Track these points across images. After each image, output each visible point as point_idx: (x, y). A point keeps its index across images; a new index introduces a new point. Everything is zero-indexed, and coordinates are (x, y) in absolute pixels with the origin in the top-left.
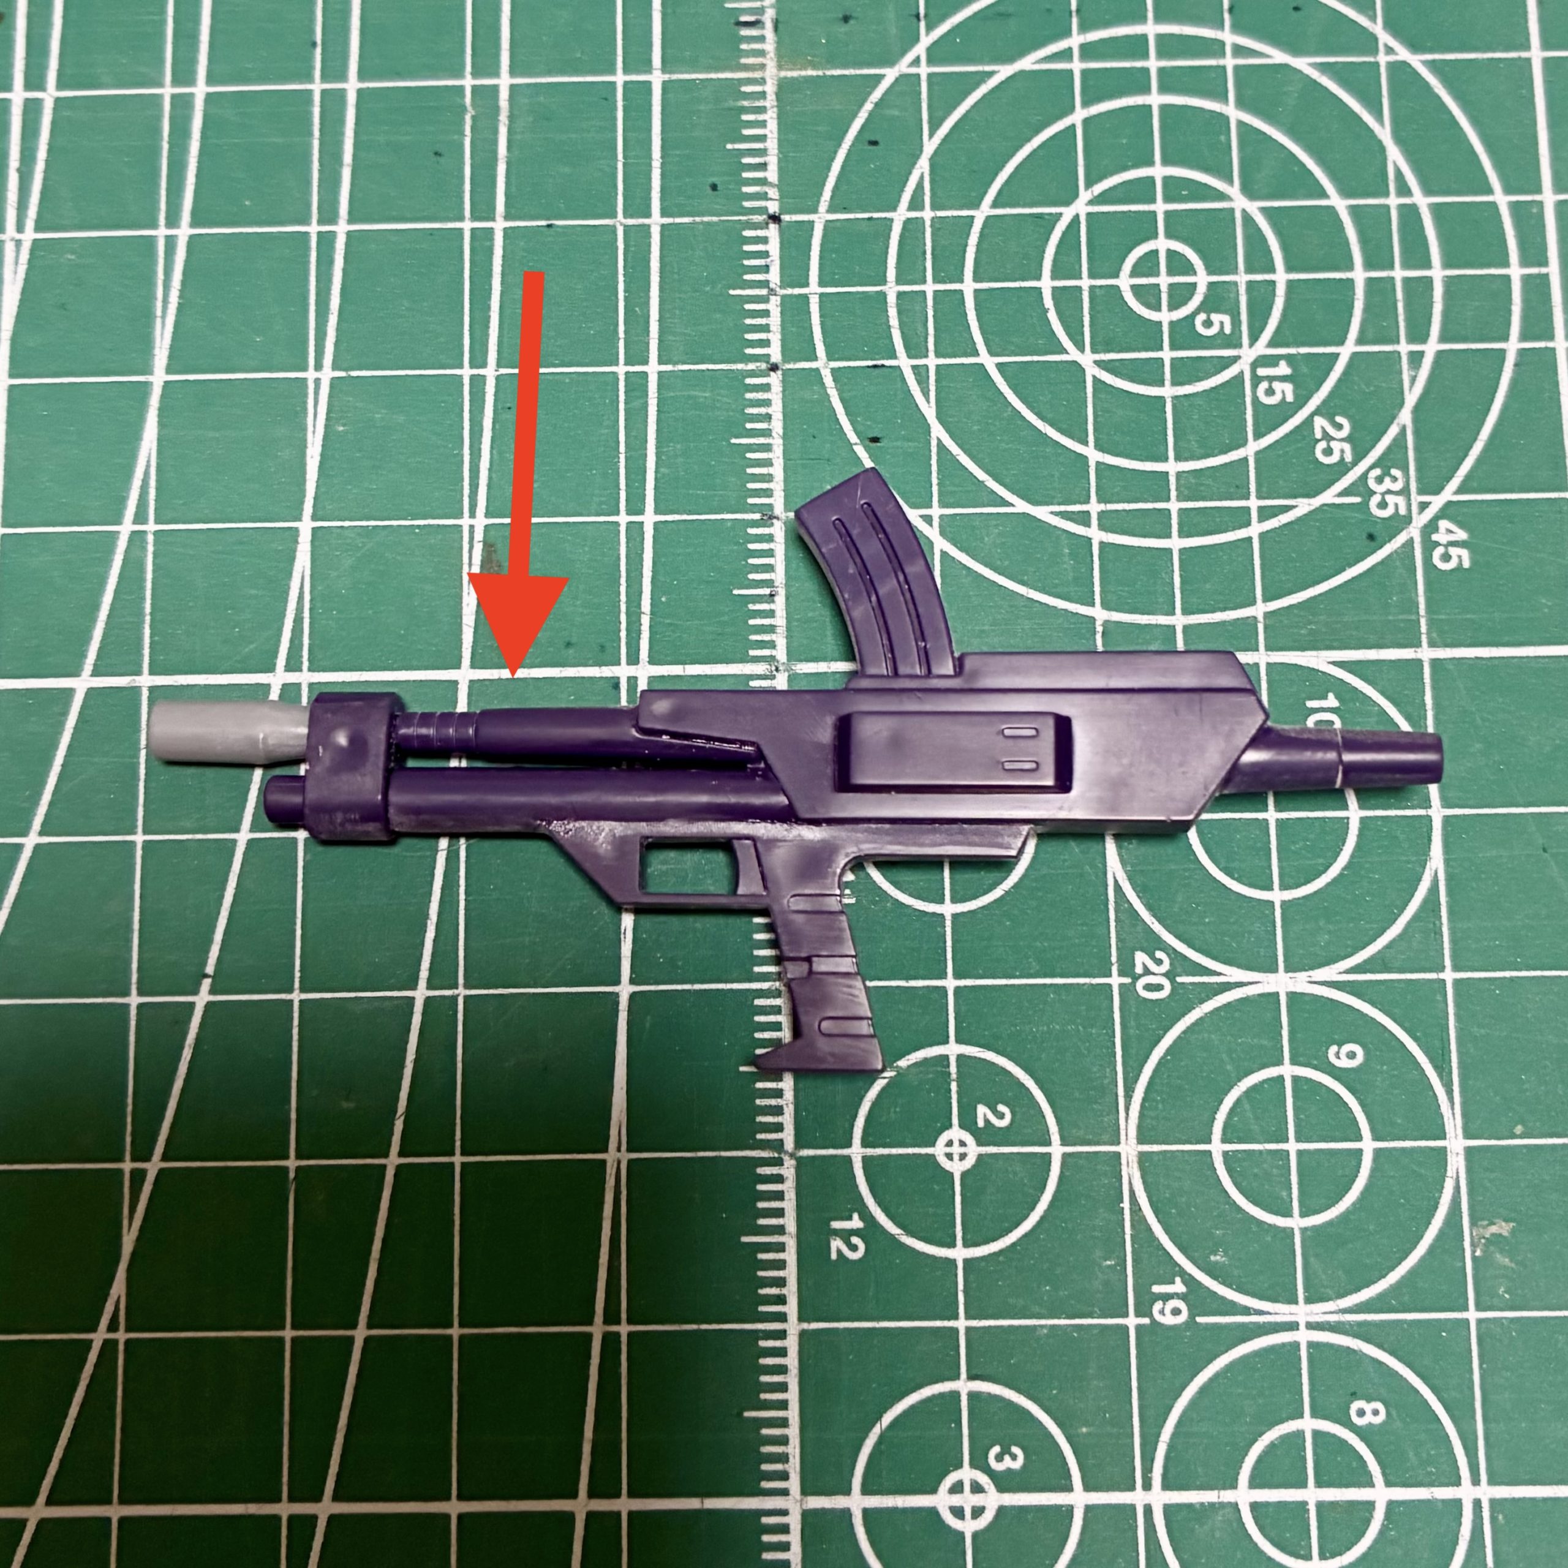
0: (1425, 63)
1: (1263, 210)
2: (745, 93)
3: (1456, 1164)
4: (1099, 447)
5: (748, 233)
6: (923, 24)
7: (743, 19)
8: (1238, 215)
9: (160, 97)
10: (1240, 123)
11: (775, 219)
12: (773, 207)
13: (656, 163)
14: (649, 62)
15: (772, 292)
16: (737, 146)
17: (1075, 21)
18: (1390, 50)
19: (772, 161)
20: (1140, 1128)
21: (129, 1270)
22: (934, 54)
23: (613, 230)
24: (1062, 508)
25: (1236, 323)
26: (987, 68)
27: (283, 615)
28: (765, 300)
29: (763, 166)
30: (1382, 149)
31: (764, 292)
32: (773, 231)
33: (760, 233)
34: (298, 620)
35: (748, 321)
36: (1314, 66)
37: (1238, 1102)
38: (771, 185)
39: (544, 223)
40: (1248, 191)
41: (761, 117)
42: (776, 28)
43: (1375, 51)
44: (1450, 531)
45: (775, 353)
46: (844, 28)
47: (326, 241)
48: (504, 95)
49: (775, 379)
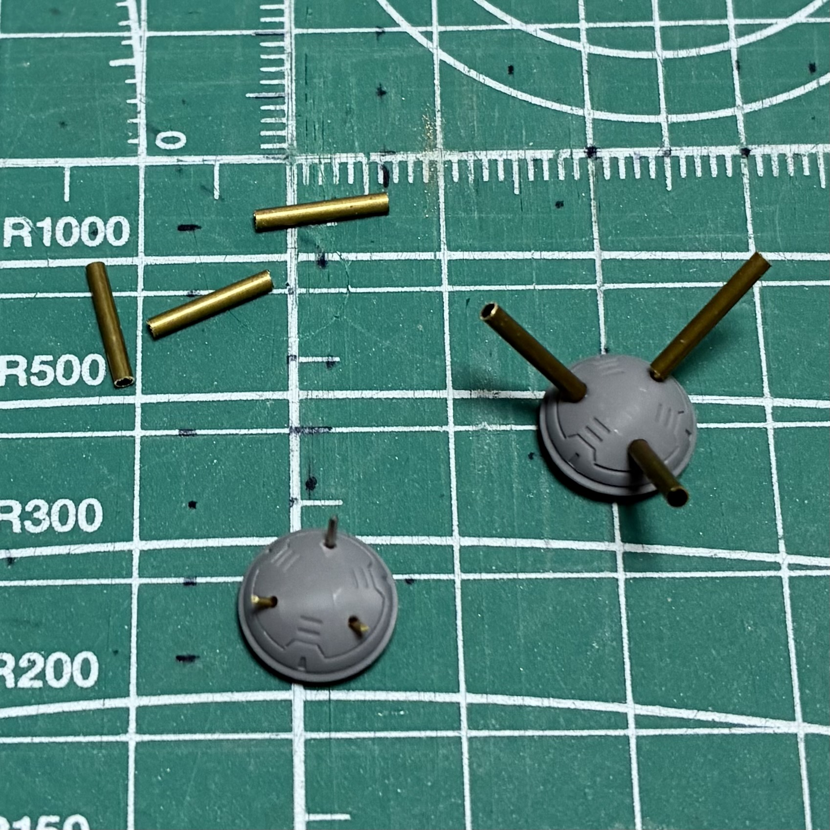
2: (460, 178)
5: (607, 174)
6: (389, 29)
7: (381, 180)
11: (591, 152)
12: (580, 154)
15: (668, 154)
16: (516, 185)
19: (530, 155)
22: (419, 20)
23: (607, 293)
28: (676, 161)
29: (537, 162)
31: (668, 160)
32: (605, 154)
33: (606, 165)
38: (557, 156)
42: (392, 151)
45: (730, 151)
46: (391, 95)
48: (464, 394)
49: (758, 151)
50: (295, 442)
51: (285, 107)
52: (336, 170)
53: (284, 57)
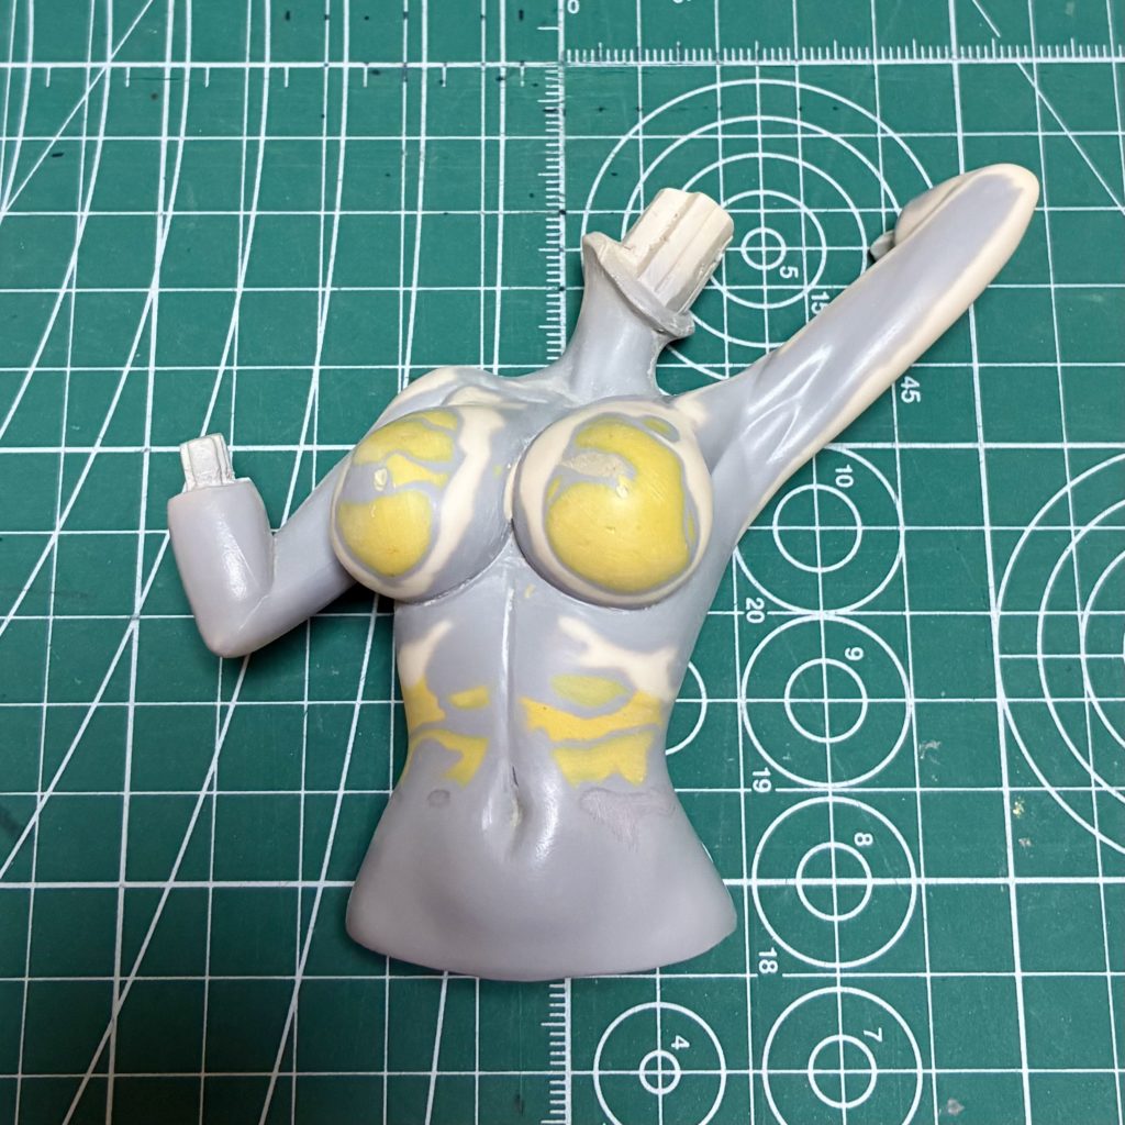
0: (901, 138)
1: (815, 213)
2: (548, 147)
3: (911, 711)
4: (730, 334)
5: (549, 220)
6: (641, 114)
7: (548, 108)
8: (803, 216)
9: (241, 141)
10: (804, 168)
11: (563, 212)
12: (562, 206)
13: (502, 183)
14: (498, 130)
15: (561, 250)
16: (544, 175)
17: (719, 113)
18: (883, 131)
19: (562, 182)
20: (748, 689)
21: (219, 758)
22: (647, 129)
23: (479, 216)
24: (711, 365)
25: (801, 271)
26: (674, 137)
27: (304, 415)
28: (558, 254)
29: (557, 185)
30: (879, 183)
31: (557, 250)
32: (562, 219)
33: (555, 220)
34: (312, 418)
35: (549, 265)
36: (844, 139)
37: (798, 677)
38: (561, 195)
39: (442, 212)
40: (808, 204)
41: (557, 160)
42: (565, 114)
43: (876, 132)
44: (910, 382)
45: (562, 281)
46: (600, 114)
47: (329, 219)
48: (423, 145)
49: (562, 295)
50: (399, 65)
51: (592, 61)
52: (554, 86)
53: (624, 61)
